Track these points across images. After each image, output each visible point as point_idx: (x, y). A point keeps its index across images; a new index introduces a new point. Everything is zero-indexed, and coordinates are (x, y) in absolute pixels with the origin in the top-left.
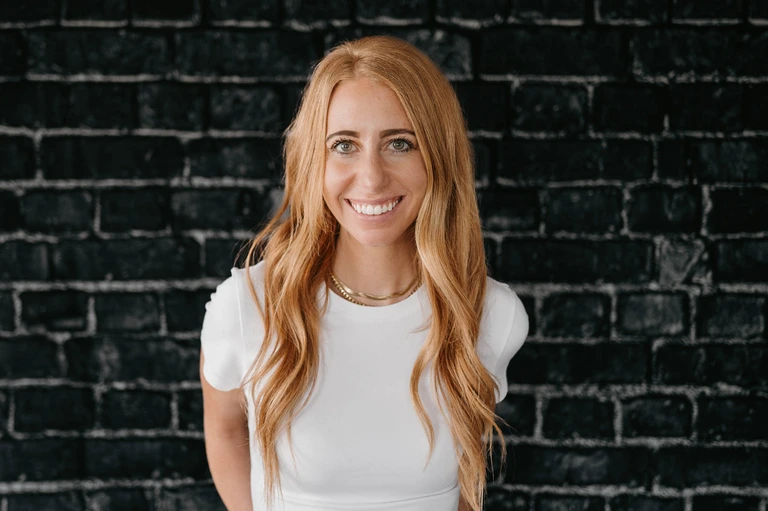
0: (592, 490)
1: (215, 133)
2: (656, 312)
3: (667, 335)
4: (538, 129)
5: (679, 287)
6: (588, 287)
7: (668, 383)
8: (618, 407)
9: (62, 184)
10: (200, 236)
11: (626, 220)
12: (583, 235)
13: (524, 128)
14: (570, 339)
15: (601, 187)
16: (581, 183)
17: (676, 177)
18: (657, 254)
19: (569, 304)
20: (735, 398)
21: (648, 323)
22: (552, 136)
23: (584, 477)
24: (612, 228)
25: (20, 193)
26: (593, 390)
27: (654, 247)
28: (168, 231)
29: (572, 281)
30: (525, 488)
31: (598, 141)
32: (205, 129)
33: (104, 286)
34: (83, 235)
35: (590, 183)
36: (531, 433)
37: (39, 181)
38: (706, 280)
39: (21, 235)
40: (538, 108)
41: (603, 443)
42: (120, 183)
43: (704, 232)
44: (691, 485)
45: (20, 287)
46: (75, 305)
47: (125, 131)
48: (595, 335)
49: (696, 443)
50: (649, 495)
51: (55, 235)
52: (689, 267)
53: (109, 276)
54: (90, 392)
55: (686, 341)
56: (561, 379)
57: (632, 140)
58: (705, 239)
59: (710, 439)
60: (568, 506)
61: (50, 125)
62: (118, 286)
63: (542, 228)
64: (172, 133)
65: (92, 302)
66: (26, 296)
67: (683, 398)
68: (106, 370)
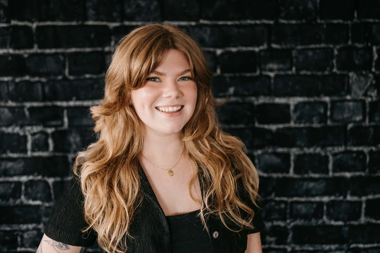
0: (317, 199)
1: (127, 23)
2: (349, 110)
3: (355, 122)
4: (292, 19)
5: (361, 97)
6: (317, 99)
7: (355, 145)
8: (331, 158)
9: (48, 51)
11: (335, 65)
12: (314, 73)
13: (284, 18)
14: (307, 125)
15: (323, 48)
16: (313, 46)
17: (360, 42)
18: (350, 81)
19: (307, 107)
21: (346, 115)
22: (299, 22)
23: (314, 192)
24: (328, 69)
25: (26, 56)
26: (318, 150)
27: (349, 77)
29: (308, 95)
30: (285, 199)
31: (322, 24)
32: (122, 21)
33: (72, 103)
34: (60, 78)
35: (318, 46)
36: (288, 172)
37: (35, 49)
38: (374, 94)
39: (27, 78)
40: (292, 8)
41: (323, 176)
42: (78, 50)
43: (373, 70)
44: (366, 194)
45: (28, 105)
46: (57, 113)
47: (80, 23)
48: (320, 122)
49: (368, 174)
50: (345, 200)
51: (45, 78)
52: (366, 87)
53: (74, 98)
54: (66, 158)
55: (364, 124)
56: (303, 145)
57: (339, 24)
58: (374, 73)
59: (375, 172)
60: (306, 207)
61: (40, 20)
62: (78, 103)
63: (294, 69)
64: (104, 23)
65: (65, 112)
66: (31, 109)
67: (362, 152)
68: (74, 146)
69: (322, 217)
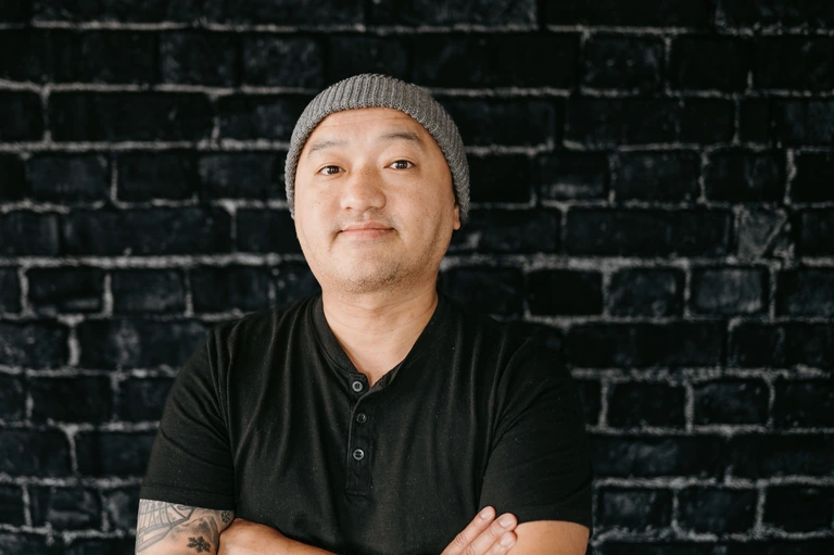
0: (659, 482)
1: (248, 89)
2: (733, 288)
3: (745, 314)
5: (758, 261)
6: (660, 261)
7: (744, 366)
8: (689, 392)
9: (73, 147)
10: (230, 206)
11: (703, 187)
12: (656, 204)
13: (594, 85)
14: (639, 318)
15: (677, 151)
16: (655, 147)
18: (736, 225)
19: (639, 280)
20: (815, 381)
21: (724, 300)
22: (625, 93)
23: (652, 468)
24: (688, 196)
25: (25, 157)
26: (663, 374)
27: (733, 217)
28: (195, 200)
31: (675, 100)
32: (237, 85)
33: (122, 262)
34: (98, 205)
35: (665, 147)
36: (595, 421)
37: (47, 143)
38: (788, 253)
39: (27, 204)
40: (610, 63)
41: (673, 431)
42: (140, 146)
43: (787, 201)
44: (766, 475)
45: (26, 262)
47: (146, 87)
48: (667, 314)
49: (772, 430)
50: (720, 486)
51: (66, 205)
52: (770, 239)
53: (128, 251)
54: (106, 380)
55: (764, 320)
56: (629, 362)
57: (712, 99)
58: (787, 208)
59: (788, 425)
60: (633, 499)
62: (138, 262)
63: (612, 196)
64: (199, 89)
65: (108, 280)
67: (759, 382)
68: (124, 356)
69: (668, 524)
